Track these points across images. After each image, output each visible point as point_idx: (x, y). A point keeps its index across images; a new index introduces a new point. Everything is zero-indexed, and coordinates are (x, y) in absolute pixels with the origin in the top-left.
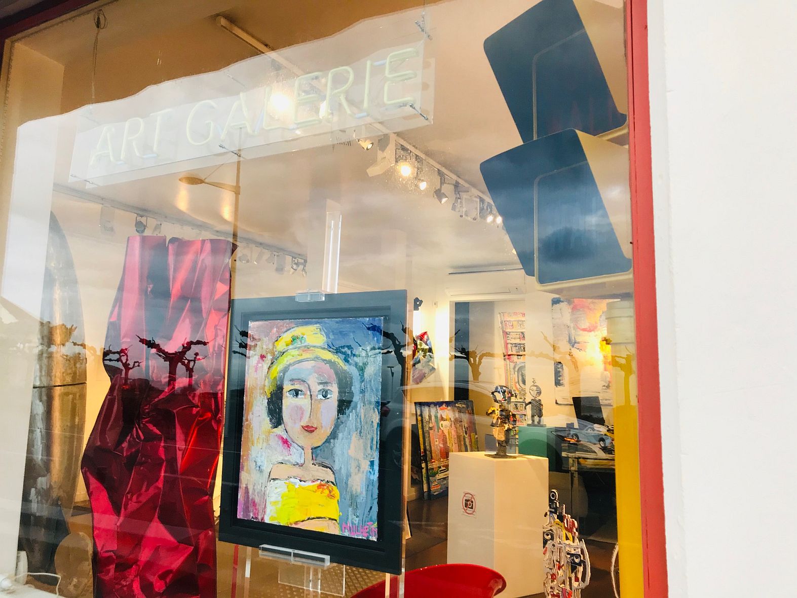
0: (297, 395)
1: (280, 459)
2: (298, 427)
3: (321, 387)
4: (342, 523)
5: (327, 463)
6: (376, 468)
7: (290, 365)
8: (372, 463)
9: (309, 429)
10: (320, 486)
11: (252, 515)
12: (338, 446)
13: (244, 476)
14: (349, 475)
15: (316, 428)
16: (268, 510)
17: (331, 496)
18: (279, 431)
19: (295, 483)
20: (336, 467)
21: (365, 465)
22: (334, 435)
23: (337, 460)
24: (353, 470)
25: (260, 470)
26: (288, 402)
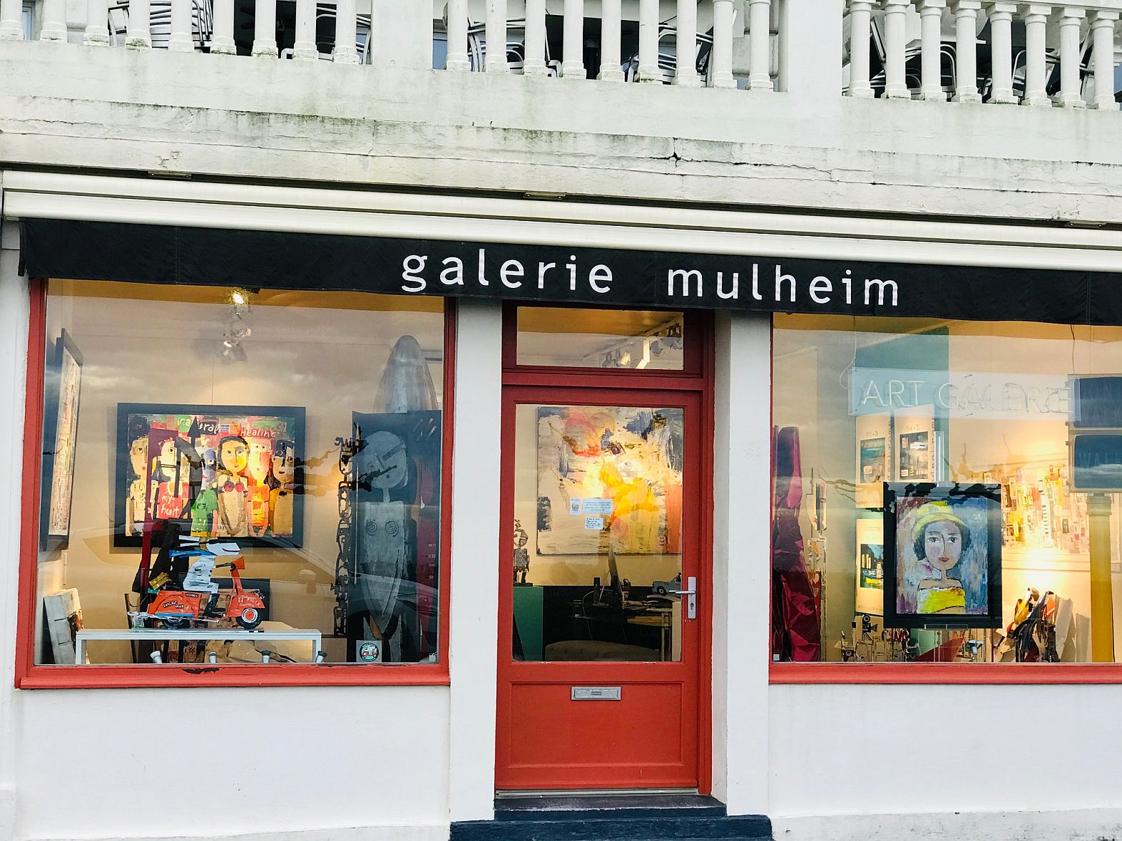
0: (934, 541)
1: (926, 577)
2: (936, 559)
3: (950, 536)
4: (967, 607)
5: (956, 577)
6: (986, 578)
7: (929, 523)
8: (984, 575)
9: (944, 560)
10: (953, 590)
11: (907, 610)
12: (963, 568)
13: (900, 590)
14: (970, 583)
15: (948, 559)
16: (919, 607)
17: (960, 595)
18: (924, 561)
19: (936, 590)
20: (962, 579)
21: (980, 577)
22: (960, 562)
23: (962, 575)
24: (973, 580)
25: (912, 585)
26: (928, 545)
